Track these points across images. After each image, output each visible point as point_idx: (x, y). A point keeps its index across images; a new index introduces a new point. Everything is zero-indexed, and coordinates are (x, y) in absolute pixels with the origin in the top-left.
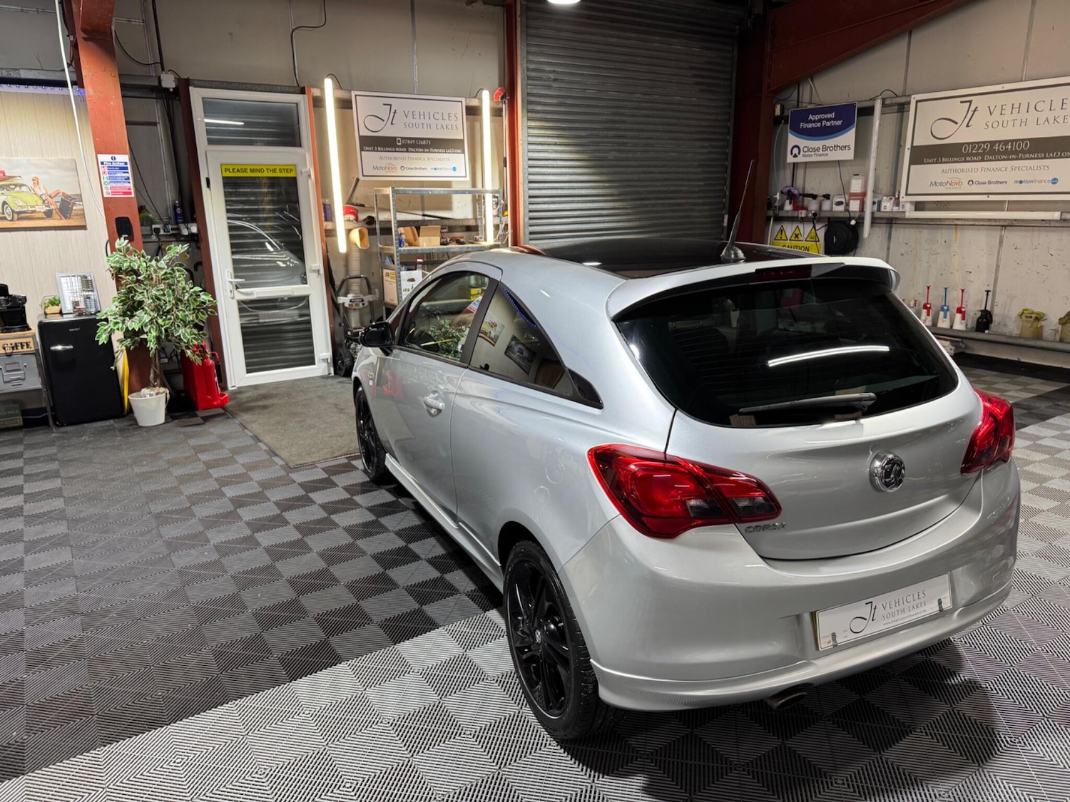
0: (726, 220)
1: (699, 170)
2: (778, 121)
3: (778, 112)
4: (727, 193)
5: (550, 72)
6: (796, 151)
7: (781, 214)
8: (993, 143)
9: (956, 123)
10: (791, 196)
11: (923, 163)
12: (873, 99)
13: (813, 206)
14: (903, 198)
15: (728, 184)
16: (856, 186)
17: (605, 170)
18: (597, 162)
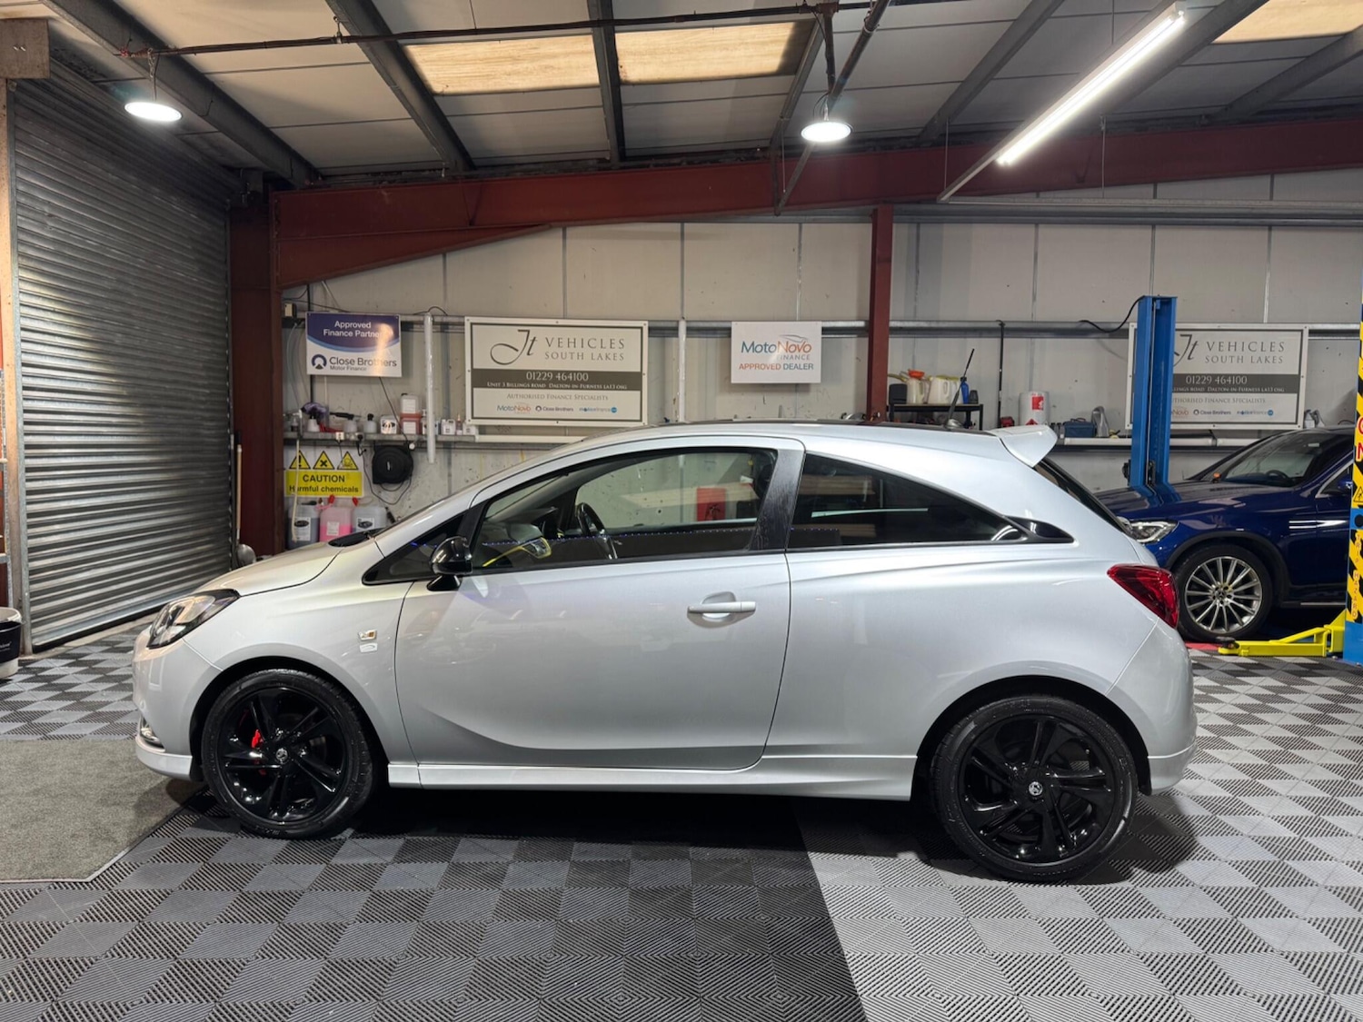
0: (232, 442)
1: (203, 374)
2: (288, 323)
3: (288, 312)
4: (231, 407)
5: (44, 202)
6: (319, 361)
7: (306, 436)
8: (555, 373)
9: (517, 350)
10: (314, 413)
11: (486, 387)
12: (422, 314)
13: (351, 426)
14: (469, 421)
15: (231, 394)
16: (409, 406)
17: (111, 360)
18: (102, 347)
